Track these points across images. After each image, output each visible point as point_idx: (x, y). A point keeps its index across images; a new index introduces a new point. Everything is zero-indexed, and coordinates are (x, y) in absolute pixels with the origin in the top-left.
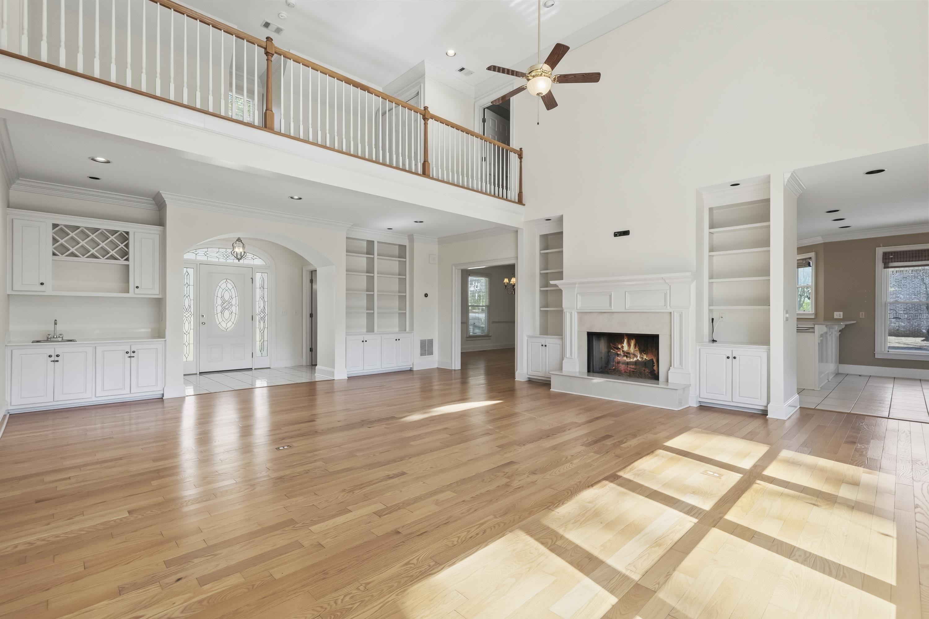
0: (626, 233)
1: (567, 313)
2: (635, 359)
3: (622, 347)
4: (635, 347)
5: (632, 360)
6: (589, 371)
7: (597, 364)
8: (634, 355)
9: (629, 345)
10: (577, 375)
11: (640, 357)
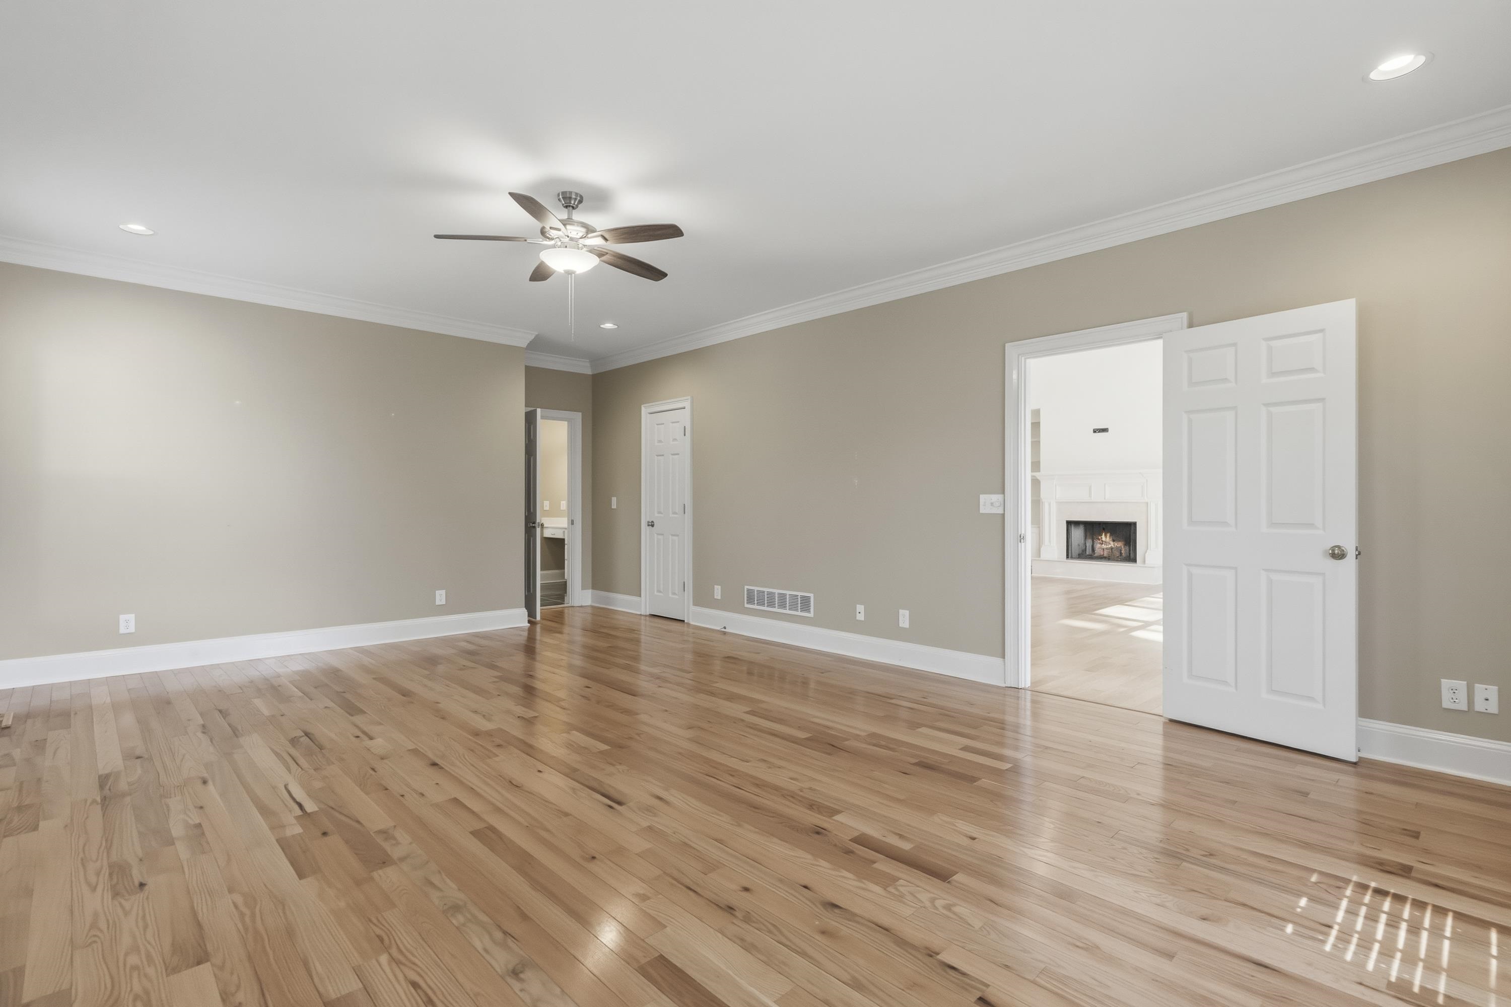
0: (1105, 430)
1: (1046, 503)
2: (1110, 546)
3: (1102, 538)
4: (1110, 538)
5: (1107, 547)
6: (1068, 557)
7: (1075, 550)
8: (1109, 543)
9: (1106, 537)
10: (1056, 560)
11: (1113, 545)
